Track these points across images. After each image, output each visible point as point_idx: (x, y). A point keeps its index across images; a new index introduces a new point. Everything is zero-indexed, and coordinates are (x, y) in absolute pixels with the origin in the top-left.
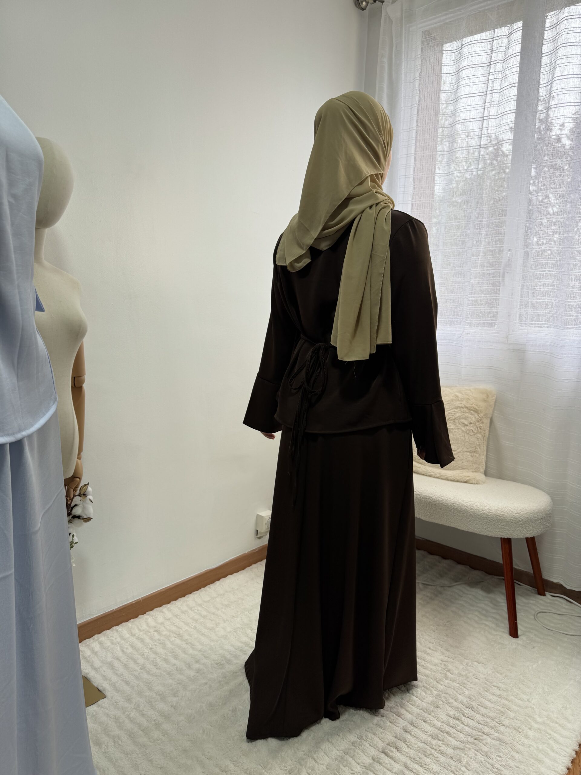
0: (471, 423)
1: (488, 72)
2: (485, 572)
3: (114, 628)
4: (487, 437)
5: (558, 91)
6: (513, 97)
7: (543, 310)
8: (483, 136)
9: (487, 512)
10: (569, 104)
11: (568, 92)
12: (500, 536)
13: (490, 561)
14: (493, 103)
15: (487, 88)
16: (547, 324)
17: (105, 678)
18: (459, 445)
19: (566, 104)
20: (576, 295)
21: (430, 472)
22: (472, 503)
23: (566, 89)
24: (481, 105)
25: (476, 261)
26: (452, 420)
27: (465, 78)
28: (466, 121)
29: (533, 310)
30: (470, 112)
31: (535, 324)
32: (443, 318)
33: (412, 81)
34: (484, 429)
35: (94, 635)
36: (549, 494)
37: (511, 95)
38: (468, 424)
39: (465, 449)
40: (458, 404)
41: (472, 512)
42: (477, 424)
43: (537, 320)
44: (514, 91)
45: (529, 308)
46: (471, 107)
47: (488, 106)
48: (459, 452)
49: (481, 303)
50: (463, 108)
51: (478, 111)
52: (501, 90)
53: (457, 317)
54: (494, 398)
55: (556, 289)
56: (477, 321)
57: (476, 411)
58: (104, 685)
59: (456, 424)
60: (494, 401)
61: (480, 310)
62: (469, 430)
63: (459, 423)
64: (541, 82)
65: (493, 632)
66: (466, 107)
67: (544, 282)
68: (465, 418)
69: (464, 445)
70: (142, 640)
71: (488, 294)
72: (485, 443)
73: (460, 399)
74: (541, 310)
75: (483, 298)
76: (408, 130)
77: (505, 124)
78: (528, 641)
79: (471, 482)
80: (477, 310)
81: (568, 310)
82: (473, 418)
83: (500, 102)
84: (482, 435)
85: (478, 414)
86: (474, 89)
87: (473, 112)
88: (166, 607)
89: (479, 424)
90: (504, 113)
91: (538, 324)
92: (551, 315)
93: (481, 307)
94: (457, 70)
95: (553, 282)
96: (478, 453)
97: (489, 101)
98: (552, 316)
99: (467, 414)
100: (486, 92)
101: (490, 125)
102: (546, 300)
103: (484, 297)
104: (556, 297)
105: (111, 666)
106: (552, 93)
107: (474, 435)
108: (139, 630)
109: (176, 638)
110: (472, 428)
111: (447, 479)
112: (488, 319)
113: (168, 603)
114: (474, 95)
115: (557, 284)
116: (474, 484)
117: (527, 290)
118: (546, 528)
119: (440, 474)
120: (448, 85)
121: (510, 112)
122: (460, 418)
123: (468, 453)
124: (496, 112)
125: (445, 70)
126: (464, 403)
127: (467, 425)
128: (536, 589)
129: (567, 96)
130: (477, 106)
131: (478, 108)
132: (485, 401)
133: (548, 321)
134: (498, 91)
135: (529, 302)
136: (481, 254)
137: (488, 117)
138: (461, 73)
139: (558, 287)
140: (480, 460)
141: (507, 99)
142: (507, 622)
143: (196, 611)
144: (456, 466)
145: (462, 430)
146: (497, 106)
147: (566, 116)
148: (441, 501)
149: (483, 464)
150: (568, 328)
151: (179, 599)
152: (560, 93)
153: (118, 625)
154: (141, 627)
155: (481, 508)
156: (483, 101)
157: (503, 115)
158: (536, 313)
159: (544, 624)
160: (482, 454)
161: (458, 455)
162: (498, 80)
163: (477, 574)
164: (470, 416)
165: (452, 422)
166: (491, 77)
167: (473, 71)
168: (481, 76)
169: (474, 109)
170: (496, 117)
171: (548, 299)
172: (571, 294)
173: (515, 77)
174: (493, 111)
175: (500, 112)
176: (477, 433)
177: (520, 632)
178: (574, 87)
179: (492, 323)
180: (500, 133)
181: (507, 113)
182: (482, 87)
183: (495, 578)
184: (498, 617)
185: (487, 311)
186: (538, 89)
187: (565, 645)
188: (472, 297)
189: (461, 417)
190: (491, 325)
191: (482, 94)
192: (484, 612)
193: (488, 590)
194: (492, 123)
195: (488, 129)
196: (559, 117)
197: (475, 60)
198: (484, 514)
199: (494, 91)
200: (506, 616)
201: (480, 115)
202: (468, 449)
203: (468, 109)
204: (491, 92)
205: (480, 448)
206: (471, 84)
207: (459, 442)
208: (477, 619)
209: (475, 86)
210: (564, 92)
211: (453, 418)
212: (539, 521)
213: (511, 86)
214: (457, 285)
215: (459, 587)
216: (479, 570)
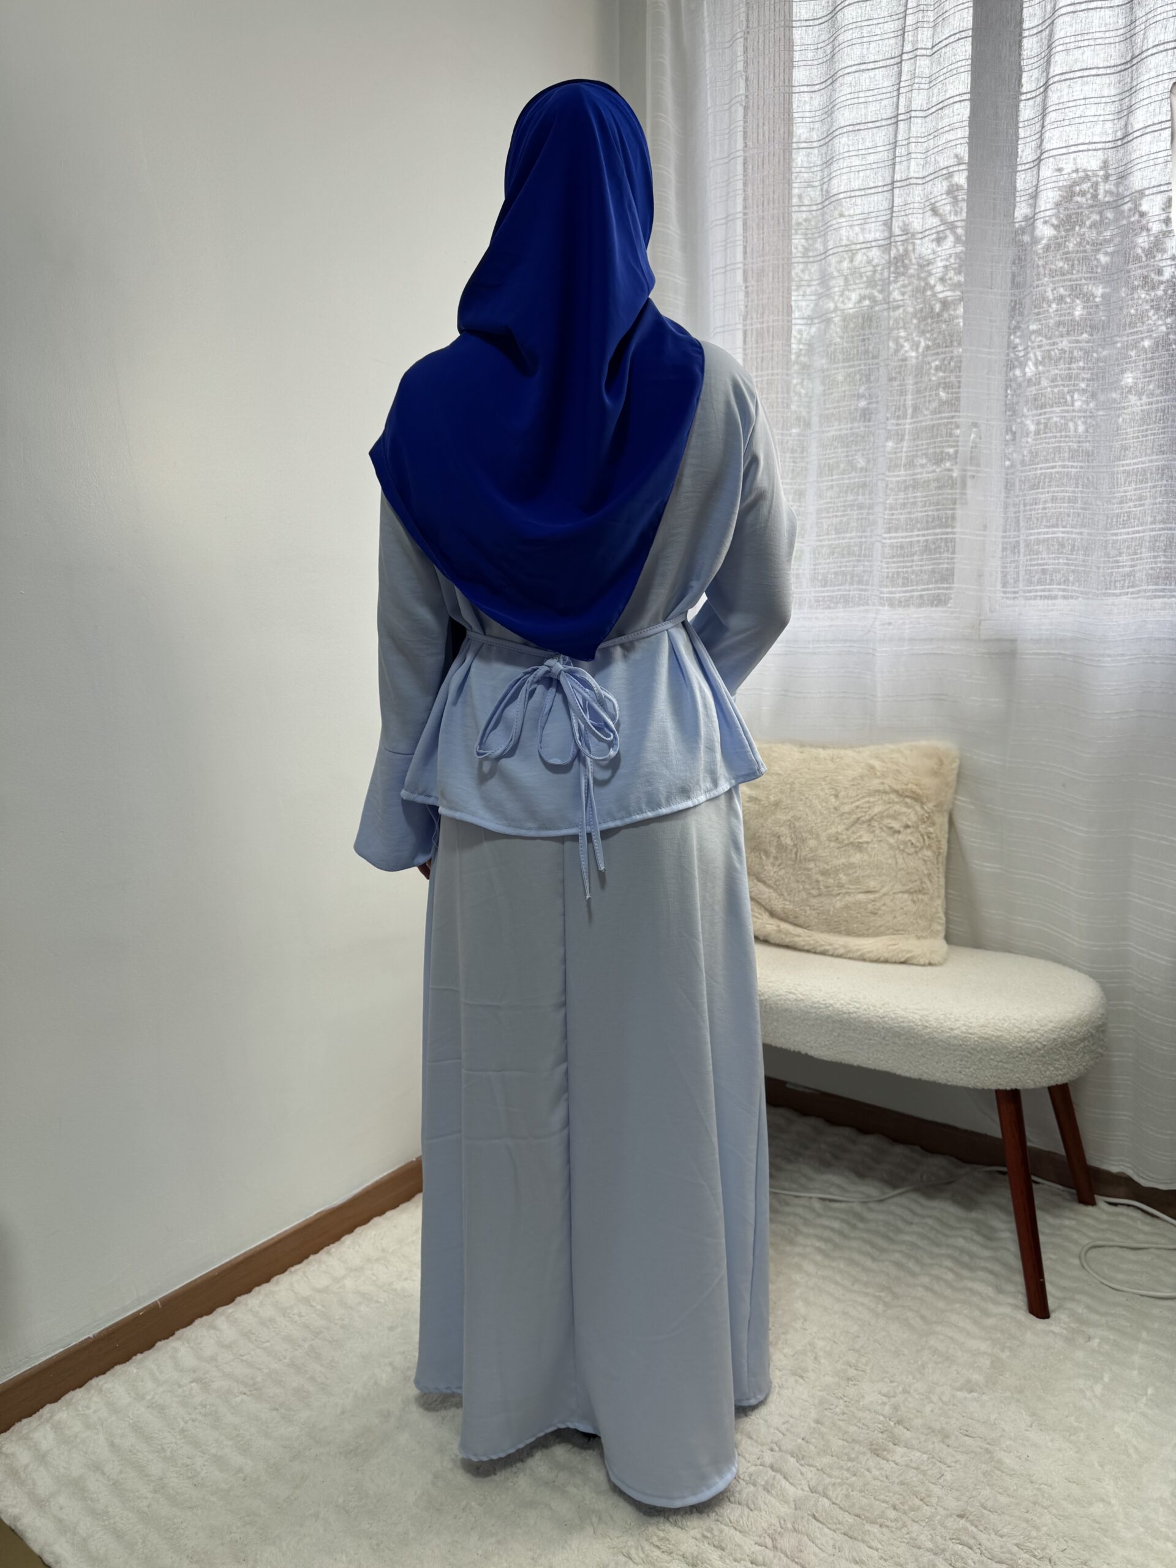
0: (907, 827)
1: (902, 9)
2: (957, 1158)
3: (94, 1382)
4: (945, 854)
5: (1067, 40)
6: (963, 63)
7: (1054, 559)
8: (898, 160)
9: (962, 1032)
10: (1094, 72)
11: (1092, 42)
12: (995, 1087)
13: (966, 1131)
14: (917, 80)
15: (903, 46)
16: (1063, 590)
18: (884, 877)
19: (1086, 73)
20: (1128, 516)
21: (822, 945)
22: (926, 1013)
23: (1086, 37)
24: (889, 89)
25: (895, 453)
26: (864, 822)
27: (850, 26)
28: (857, 127)
29: (1031, 560)
30: (866, 108)
31: (1037, 591)
32: (828, 591)
33: (727, 45)
34: (937, 837)
35: (42, 1407)
37: (958, 58)
38: (901, 829)
39: (898, 887)
40: (875, 784)
41: (929, 1033)
42: (922, 827)
43: (1040, 582)
44: (965, 49)
45: (1022, 554)
46: (868, 94)
47: (907, 89)
48: (885, 895)
49: (913, 550)
50: (849, 97)
51: (884, 102)
52: (935, 49)
53: (861, 587)
54: (955, 765)
55: (1082, 509)
56: (905, 592)
57: (917, 798)
59: (873, 832)
60: (955, 772)
61: (912, 566)
62: (905, 843)
63: (881, 828)
64: (1026, 25)
65: (991, 1307)
66: (856, 96)
67: (1054, 492)
68: (894, 817)
69: (896, 877)
70: (161, 1410)
71: (927, 529)
72: (941, 870)
73: (879, 774)
74: (1049, 558)
75: (916, 539)
76: (726, 160)
77: (947, 129)
78: (1072, 1325)
79: (915, 961)
80: (904, 567)
81: (1113, 553)
82: (911, 814)
83: (934, 77)
84: (934, 852)
85: (922, 803)
86: (873, 52)
87: (872, 107)
88: (222, 1313)
89: (926, 828)
90: (945, 103)
91: (1043, 591)
92: (1072, 568)
93: (913, 561)
94: (831, 9)
95: (1074, 492)
96: (927, 893)
97: (909, 77)
98: (1073, 572)
99: (897, 807)
100: (901, 55)
101: (914, 133)
102: (1060, 533)
103: (918, 536)
104: (1083, 526)
105: (77, 1487)
106: (1053, 45)
107: (916, 852)
108: (157, 1383)
109: (244, 1397)
110: (910, 838)
111: (862, 959)
112: (931, 586)
113: (229, 1300)
114: (872, 66)
115: (1082, 497)
116: (924, 965)
117: (1015, 513)
118: (1097, 1058)
119: (844, 947)
120: (812, 47)
121: (957, 99)
122: (881, 816)
123: (906, 896)
124: (925, 102)
125: (803, 11)
126: (889, 781)
127: (899, 832)
128: (1074, 1191)
129: (1088, 52)
130: (880, 91)
131: (884, 96)
132: (935, 773)
133: (1066, 582)
134: (929, 52)
135: (1022, 542)
136: (907, 437)
137: (908, 115)
138: (839, 16)
139: (1085, 503)
140: (934, 910)
141: (949, 68)
142: (1020, 1278)
143: (296, 1318)
144: (881, 926)
145: (889, 844)
146: (927, 86)
147: (1088, 101)
148: (855, 1012)
149: (940, 918)
150: (1114, 594)
151: (257, 1289)
152: (1072, 45)
153: (104, 1373)
154: (161, 1373)
155: (948, 1024)
156: (893, 79)
157: (942, 106)
158: (1038, 565)
159: (1104, 1278)
160: (936, 894)
161: (883, 902)
162: (926, 24)
163: (937, 1164)
164: (904, 810)
165: (865, 826)
166: (910, 20)
167: (868, 8)
168: (886, 19)
169: (874, 98)
170: (927, 113)
171: (1063, 532)
172: (1118, 516)
173: (966, 16)
174: (919, 100)
175: (935, 100)
176: (922, 848)
177: (1051, 1302)
178: (1103, 29)
179: (939, 595)
180: (936, 150)
181: (951, 101)
182: (890, 47)
183: (980, 1172)
184: (997, 1268)
185: (926, 568)
186: (1020, 41)
187: (1156, 1325)
188: (890, 538)
189: (885, 814)
190: (938, 601)
191: (892, 61)
192: (966, 1259)
193: (968, 1202)
194: (918, 127)
195: (909, 143)
196: (1071, 104)
198: (955, 1037)
199: (919, 52)
200: (1017, 1263)
201: (889, 112)
202: (904, 885)
203: (861, 100)
204: (911, 55)
205: (931, 881)
206: (865, 40)
207: (884, 871)
208: (950, 1276)
209: (873, 45)
210: (1080, 44)
211: (867, 817)
212: (1082, 1045)
213: (957, 36)
214: (855, 513)
215: (903, 1200)
216: (943, 1154)
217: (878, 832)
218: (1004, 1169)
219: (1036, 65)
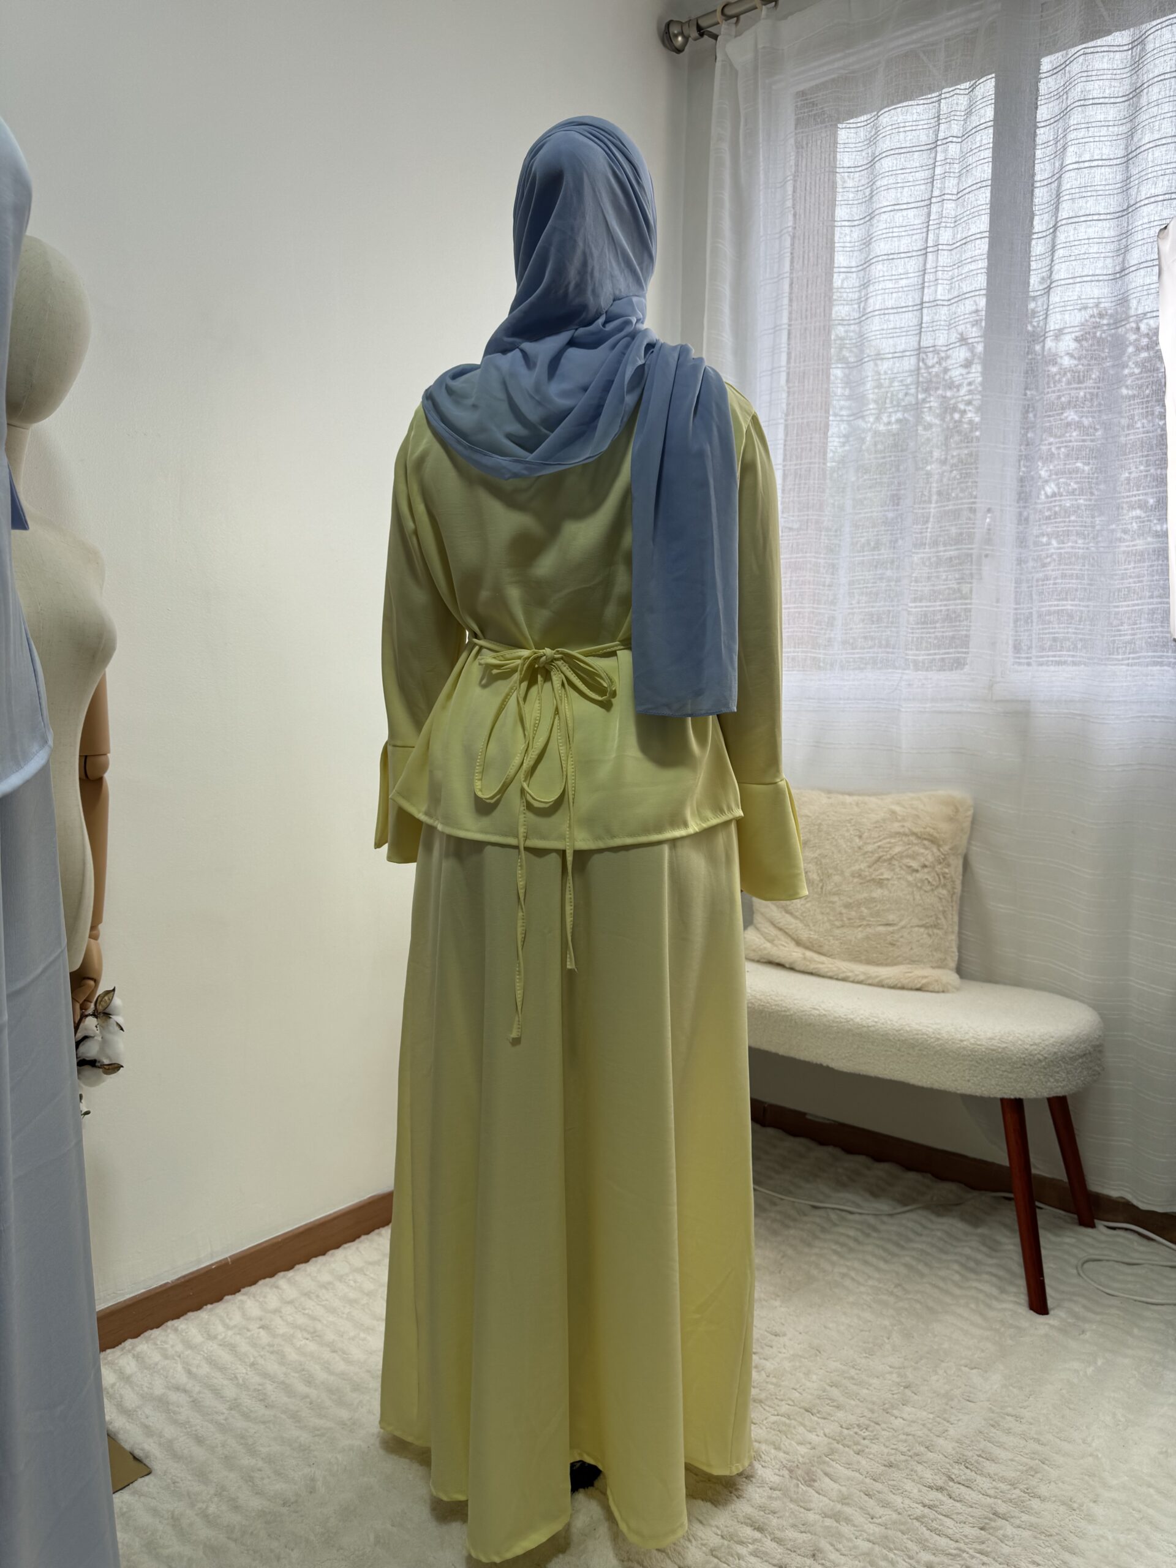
0: (925, 866)
1: (932, 161)
2: (966, 1185)
3: (170, 1323)
4: (959, 895)
5: (1073, 191)
6: (984, 207)
7: (1064, 628)
8: (926, 284)
9: (971, 1044)
10: (1096, 217)
11: (1094, 193)
12: (999, 1096)
13: (975, 1160)
14: (944, 220)
15: (932, 191)
16: (1073, 656)
17: (148, 1431)
18: (902, 912)
19: (1090, 218)
20: (1129, 591)
21: (844, 972)
22: (939, 1027)
23: (1089, 189)
24: (919, 226)
25: (921, 533)
26: (885, 861)
27: (887, 174)
28: (891, 257)
29: (1043, 629)
30: (899, 241)
31: (1048, 656)
32: (858, 653)
33: (779, 186)
34: (951, 877)
35: (124, 1341)
36: (1095, 1007)
37: (979, 203)
38: (919, 869)
39: (915, 921)
40: (896, 826)
41: (940, 1045)
42: (938, 868)
43: (1050, 649)
44: (984, 196)
45: (1034, 624)
46: (901, 229)
47: (935, 226)
48: (903, 927)
49: (936, 618)
50: (884, 231)
51: (914, 237)
52: (960, 195)
53: (888, 650)
54: (970, 813)
55: (1088, 584)
56: (929, 655)
57: (933, 841)
58: (146, 1447)
59: (893, 870)
60: (970, 819)
61: (934, 632)
62: (922, 881)
63: (901, 867)
64: (1038, 178)
65: (995, 1303)
66: (891, 230)
67: (1063, 569)
68: (913, 857)
69: (913, 912)
70: (232, 1348)
71: (949, 600)
72: (955, 908)
73: (899, 818)
74: (1059, 628)
75: (938, 608)
76: (776, 280)
77: (969, 260)
78: (1070, 1320)
79: (931, 988)
80: (927, 633)
81: (1115, 622)
82: (929, 855)
83: (959, 218)
84: (949, 891)
85: (939, 846)
86: (906, 196)
87: (905, 241)
88: (284, 1277)
89: (942, 869)
90: (968, 239)
91: (1054, 656)
92: (1080, 636)
93: (935, 628)
94: (870, 159)
95: (1081, 570)
96: (942, 929)
97: (937, 217)
98: (1081, 640)
99: (916, 848)
100: (930, 199)
101: (941, 263)
102: (1068, 606)
103: (940, 606)
104: (1089, 600)
105: (162, 1403)
106: (1062, 194)
107: (932, 890)
108: (227, 1327)
109: (307, 1342)
110: (926, 877)
111: (880, 985)
112: (951, 650)
113: (290, 1267)
114: (905, 206)
115: (1089, 575)
116: (938, 992)
117: (1029, 587)
118: (1094, 1075)
119: (864, 974)
120: (853, 190)
121: (979, 236)
122: (901, 856)
123: (922, 930)
124: (950, 238)
125: (846, 160)
126: (908, 824)
127: (917, 871)
128: (1076, 1216)
129: (1091, 201)
130: (912, 227)
131: (915, 232)
132: (951, 819)
133: (1075, 648)
134: (954, 197)
135: (1034, 613)
136: (931, 519)
137: (936, 248)
138: (877, 165)
139: (1091, 580)
140: (947, 944)
141: (972, 210)
142: (1022, 1283)
143: (352, 1283)
144: (899, 956)
145: (908, 882)
146: (952, 225)
147: (1091, 241)
148: (874, 1026)
149: (953, 952)
150: (1116, 659)
151: (314, 1259)
152: (1077, 195)
153: (178, 1318)
154: (230, 1319)
155: (959, 1036)
156: (923, 218)
157: (965, 242)
158: (1049, 633)
159: (1100, 1285)
160: (950, 930)
161: (900, 934)
162: (952, 175)
163: (948, 1189)
164: (922, 851)
165: (885, 864)
166: (939, 170)
167: (902, 160)
168: (918, 169)
169: (906, 233)
170: (952, 247)
171: (1072, 605)
172: (1119, 590)
173: (986, 168)
174: (946, 236)
175: (959, 237)
176: (937, 887)
177: (1050, 1303)
178: (1103, 183)
179: (958, 658)
180: (960, 277)
181: (973, 237)
182: (921, 191)
183: (987, 1197)
184: (1001, 1273)
185: (947, 634)
186: (1033, 191)
187: (1148, 1324)
188: (916, 607)
189: (905, 854)
190: (958, 664)
191: (923, 204)
192: (972, 1264)
193: (975, 1221)
194: (944, 258)
195: (936, 271)
196: (1076, 243)
197: (906, 139)
198: (964, 1048)
199: (946, 197)
200: (1020, 1271)
201: (920, 245)
202: (920, 919)
203: (895, 234)
204: (939, 199)
205: (945, 918)
206: (899, 185)
207: (902, 906)
208: (957, 1277)
209: (906, 189)
210: (1085, 194)
211: (888, 856)
212: (1080, 1060)
213: (979, 185)
214: (884, 584)
215: (913, 1216)
216: (953, 1180)
217: (897, 870)
218: (1011, 1195)
219: (1046, 210)
